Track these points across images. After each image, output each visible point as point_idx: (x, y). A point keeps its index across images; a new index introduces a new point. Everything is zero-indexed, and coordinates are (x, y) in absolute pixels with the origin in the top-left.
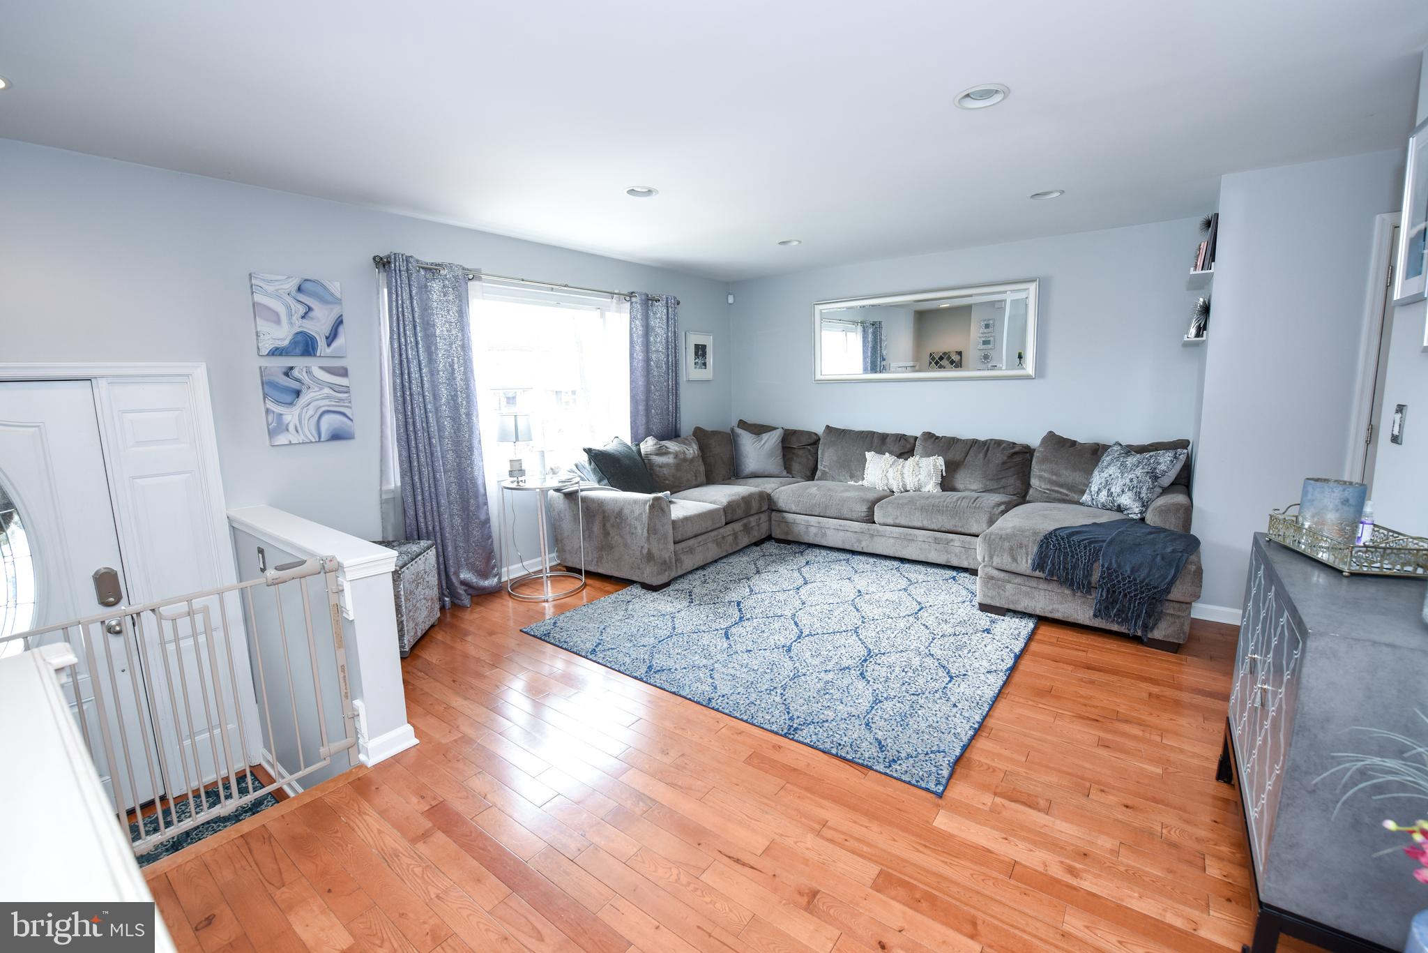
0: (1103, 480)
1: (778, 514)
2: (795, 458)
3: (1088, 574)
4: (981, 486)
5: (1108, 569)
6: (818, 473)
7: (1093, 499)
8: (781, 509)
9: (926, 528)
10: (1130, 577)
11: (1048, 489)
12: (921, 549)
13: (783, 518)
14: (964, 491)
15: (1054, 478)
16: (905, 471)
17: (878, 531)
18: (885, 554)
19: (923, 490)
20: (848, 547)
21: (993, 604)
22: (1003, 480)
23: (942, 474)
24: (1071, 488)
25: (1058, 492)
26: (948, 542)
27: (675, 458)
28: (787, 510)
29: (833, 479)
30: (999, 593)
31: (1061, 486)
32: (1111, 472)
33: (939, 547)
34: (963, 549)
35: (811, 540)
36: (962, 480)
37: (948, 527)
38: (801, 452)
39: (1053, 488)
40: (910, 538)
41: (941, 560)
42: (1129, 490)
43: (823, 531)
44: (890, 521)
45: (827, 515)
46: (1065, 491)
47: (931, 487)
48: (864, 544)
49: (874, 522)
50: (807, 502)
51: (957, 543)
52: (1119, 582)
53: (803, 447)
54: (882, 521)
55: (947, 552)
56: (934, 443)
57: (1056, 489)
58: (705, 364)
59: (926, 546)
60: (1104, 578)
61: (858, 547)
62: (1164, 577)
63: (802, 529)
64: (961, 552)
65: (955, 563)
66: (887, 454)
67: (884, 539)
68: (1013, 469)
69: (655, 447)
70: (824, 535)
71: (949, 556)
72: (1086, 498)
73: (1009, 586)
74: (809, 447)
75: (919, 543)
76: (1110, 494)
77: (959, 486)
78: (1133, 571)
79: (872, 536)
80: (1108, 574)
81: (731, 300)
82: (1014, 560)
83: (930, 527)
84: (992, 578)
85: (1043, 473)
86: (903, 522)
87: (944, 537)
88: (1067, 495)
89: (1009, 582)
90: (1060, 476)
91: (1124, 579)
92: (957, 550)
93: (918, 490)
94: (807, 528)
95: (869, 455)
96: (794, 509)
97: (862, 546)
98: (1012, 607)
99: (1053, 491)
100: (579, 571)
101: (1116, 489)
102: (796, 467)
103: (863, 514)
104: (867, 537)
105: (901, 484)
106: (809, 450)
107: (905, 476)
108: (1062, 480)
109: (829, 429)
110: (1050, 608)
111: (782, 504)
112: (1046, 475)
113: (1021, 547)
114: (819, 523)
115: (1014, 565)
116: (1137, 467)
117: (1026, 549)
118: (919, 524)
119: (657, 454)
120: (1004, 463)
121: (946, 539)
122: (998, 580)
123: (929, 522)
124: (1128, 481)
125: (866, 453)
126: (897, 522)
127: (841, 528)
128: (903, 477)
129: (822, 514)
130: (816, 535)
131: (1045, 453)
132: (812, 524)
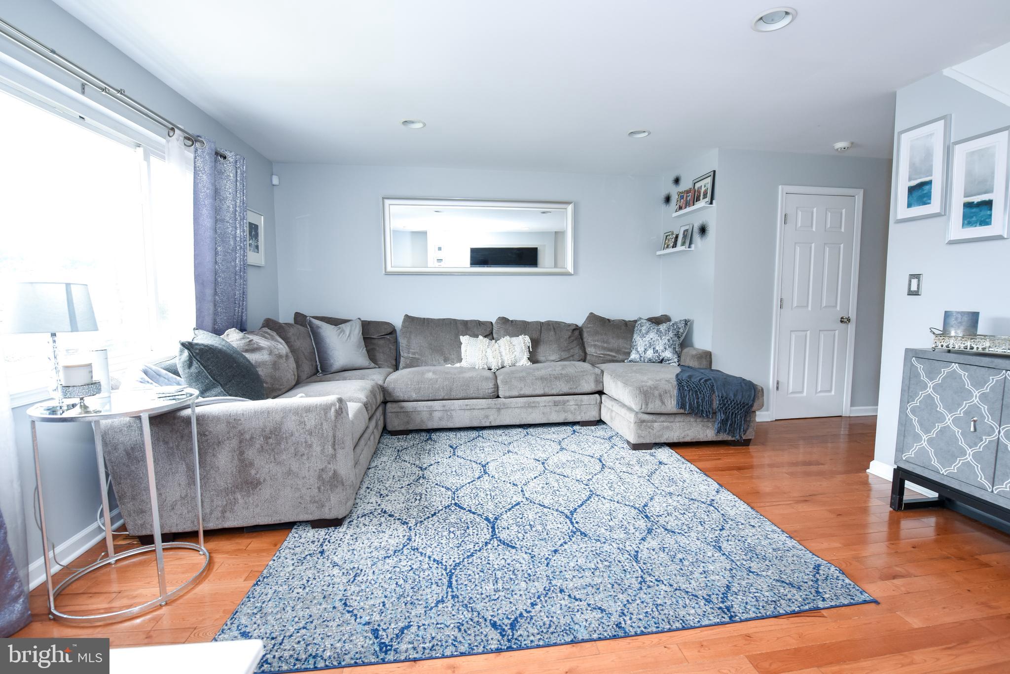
0: (647, 342)
1: (395, 405)
2: (377, 349)
3: (711, 403)
4: (558, 356)
5: (722, 397)
6: (402, 362)
7: (641, 357)
8: (397, 399)
9: (548, 394)
10: (734, 400)
11: (602, 354)
12: (543, 413)
13: (402, 408)
14: (545, 362)
15: (605, 345)
16: (502, 349)
17: (504, 404)
18: (512, 424)
19: (517, 364)
20: (475, 424)
21: (644, 442)
22: (572, 350)
23: (529, 350)
24: (618, 351)
25: (609, 355)
26: (564, 403)
27: (270, 354)
28: (406, 398)
29: (427, 364)
30: (649, 432)
31: (611, 350)
32: (651, 337)
33: (557, 408)
34: (577, 406)
35: (435, 425)
36: (543, 352)
37: (566, 390)
38: (381, 342)
39: (605, 353)
40: (533, 405)
41: (560, 419)
42: (669, 347)
43: (449, 413)
44: (516, 393)
45: (452, 397)
46: (614, 354)
47: (524, 361)
48: (491, 418)
49: (498, 397)
50: (429, 388)
51: (572, 403)
52: (729, 405)
53: (382, 337)
54: (507, 394)
55: (564, 411)
56: (512, 327)
57: (608, 353)
58: (257, 247)
59: (548, 410)
60: (720, 405)
61: (485, 422)
62: (749, 396)
63: (425, 416)
64: (575, 409)
65: (571, 419)
66: (481, 337)
67: (510, 410)
68: (575, 342)
69: (243, 342)
70: (451, 417)
71: (566, 414)
72: (634, 356)
73: (656, 425)
74: (388, 337)
75: (542, 408)
76: (656, 351)
77: (541, 358)
78: (735, 395)
79: (499, 409)
80: (724, 400)
81: (275, 180)
82: (663, 403)
83: (550, 393)
84: (643, 421)
85: (597, 343)
86: (528, 392)
87: (562, 399)
88: (615, 357)
89: (656, 422)
90: (609, 343)
91: (731, 403)
92: (573, 408)
93: (514, 365)
94: (431, 414)
95: (464, 339)
96: (414, 396)
97: (490, 421)
98: (658, 441)
99: (606, 355)
100: (192, 536)
101: (660, 348)
102: (380, 356)
103: (490, 391)
104: (494, 411)
105: (500, 361)
106: (389, 339)
107: (503, 354)
108: (610, 346)
109: (409, 319)
110: (683, 435)
111: (399, 394)
112: (599, 344)
113: (666, 393)
114: (444, 406)
115: (663, 407)
116: (669, 331)
117: (670, 393)
118: (541, 392)
119: (247, 351)
120: (569, 337)
121: (563, 401)
122: (648, 422)
123: (550, 389)
124: (666, 341)
125: (461, 337)
126: (522, 393)
127: (468, 407)
128: (501, 356)
129: (446, 397)
130: (441, 419)
131: (594, 328)
132: (437, 408)
